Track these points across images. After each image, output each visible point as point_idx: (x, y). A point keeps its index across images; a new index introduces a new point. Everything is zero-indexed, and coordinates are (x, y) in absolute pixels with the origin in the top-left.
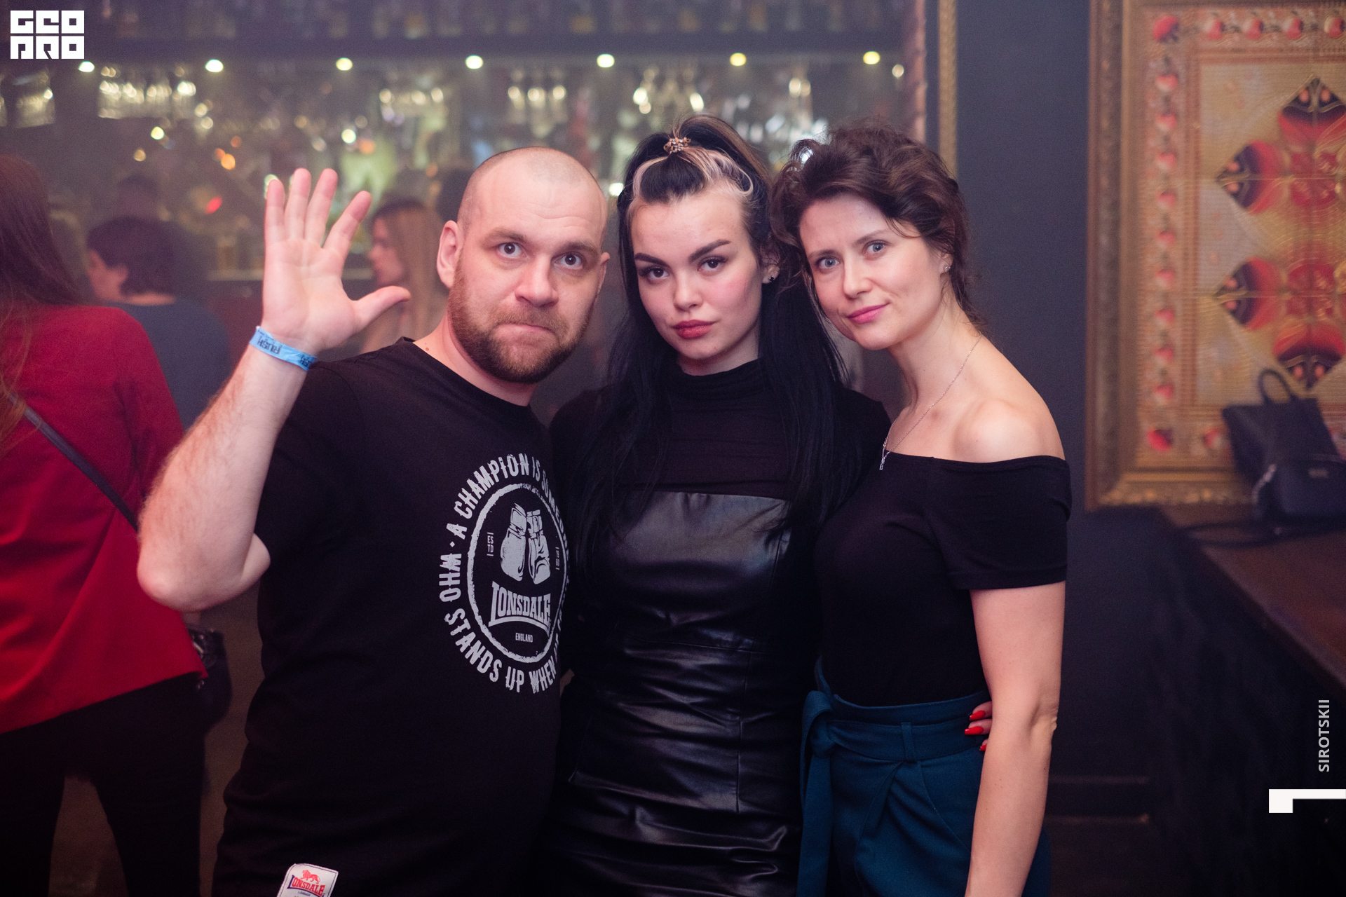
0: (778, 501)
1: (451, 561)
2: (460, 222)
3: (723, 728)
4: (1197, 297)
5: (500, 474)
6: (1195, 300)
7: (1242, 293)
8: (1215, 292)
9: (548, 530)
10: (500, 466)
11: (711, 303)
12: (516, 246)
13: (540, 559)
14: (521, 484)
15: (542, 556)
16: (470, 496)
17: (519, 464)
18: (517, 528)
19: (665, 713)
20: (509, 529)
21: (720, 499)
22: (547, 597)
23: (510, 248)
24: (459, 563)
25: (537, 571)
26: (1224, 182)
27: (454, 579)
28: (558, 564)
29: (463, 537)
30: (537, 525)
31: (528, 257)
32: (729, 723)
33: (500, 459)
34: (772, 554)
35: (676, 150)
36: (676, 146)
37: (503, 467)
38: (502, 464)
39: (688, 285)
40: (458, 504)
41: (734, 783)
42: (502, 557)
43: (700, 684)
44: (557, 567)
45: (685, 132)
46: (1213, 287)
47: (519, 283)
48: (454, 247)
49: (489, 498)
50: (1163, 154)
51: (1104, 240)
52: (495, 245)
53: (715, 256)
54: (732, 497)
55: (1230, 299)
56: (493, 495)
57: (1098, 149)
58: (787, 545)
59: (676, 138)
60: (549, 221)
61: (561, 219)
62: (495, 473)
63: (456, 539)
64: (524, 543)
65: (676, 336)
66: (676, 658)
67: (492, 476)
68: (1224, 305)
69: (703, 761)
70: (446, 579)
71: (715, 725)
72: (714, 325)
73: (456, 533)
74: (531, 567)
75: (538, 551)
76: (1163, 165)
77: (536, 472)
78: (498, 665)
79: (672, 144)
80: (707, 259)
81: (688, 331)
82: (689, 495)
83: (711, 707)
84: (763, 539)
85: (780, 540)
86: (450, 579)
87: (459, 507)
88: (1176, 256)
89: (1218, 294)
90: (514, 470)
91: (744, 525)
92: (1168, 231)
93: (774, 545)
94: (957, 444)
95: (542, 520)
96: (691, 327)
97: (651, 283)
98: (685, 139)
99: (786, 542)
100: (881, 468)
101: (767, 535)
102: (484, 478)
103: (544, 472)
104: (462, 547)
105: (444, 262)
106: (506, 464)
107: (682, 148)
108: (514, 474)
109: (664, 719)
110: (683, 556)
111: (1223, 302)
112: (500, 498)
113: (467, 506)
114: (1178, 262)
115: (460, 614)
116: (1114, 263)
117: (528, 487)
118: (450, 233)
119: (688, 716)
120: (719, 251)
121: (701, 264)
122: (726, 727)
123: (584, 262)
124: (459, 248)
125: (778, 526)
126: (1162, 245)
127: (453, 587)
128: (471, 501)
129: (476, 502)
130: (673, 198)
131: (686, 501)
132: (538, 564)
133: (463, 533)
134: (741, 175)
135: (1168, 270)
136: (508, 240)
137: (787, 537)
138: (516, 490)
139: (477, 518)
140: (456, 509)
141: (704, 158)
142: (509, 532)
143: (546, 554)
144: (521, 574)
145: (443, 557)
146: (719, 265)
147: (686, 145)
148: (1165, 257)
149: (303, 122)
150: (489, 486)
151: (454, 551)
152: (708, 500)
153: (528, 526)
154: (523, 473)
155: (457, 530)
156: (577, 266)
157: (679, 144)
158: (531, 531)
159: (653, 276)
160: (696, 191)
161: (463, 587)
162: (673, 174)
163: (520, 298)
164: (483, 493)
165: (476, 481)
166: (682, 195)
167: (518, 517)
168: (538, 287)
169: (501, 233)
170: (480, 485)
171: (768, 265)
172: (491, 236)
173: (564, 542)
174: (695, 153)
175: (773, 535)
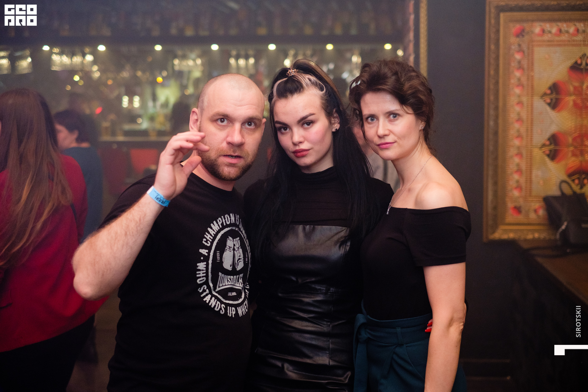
0: (344, 228)
1: (201, 266)
2: (199, 109)
3: (322, 328)
4: (532, 149)
5: (222, 224)
6: (531, 150)
7: (552, 147)
8: (540, 146)
9: (243, 246)
10: (222, 220)
11: (308, 141)
12: (225, 119)
13: (239, 259)
14: (231, 227)
15: (240, 258)
16: (209, 236)
17: (230, 218)
18: (229, 247)
19: (297, 321)
20: (226, 248)
21: (319, 228)
22: (241, 275)
23: (222, 120)
24: (205, 266)
25: (238, 265)
26: (544, 98)
27: (203, 273)
28: (247, 260)
29: (207, 254)
30: (238, 244)
31: (231, 124)
32: (325, 326)
33: (222, 217)
34: (342, 251)
35: (291, 75)
36: (291, 73)
37: (224, 221)
38: (223, 219)
39: (298, 134)
40: (205, 240)
41: (328, 352)
42: (223, 261)
43: (312, 309)
44: (247, 261)
45: (295, 67)
46: (539, 144)
47: (227, 137)
48: (197, 120)
49: (217, 235)
50: (518, 86)
51: (492, 123)
52: (216, 119)
53: (309, 121)
54: (324, 227)
55: (547, 150)
56: (219, 234)
57: (489, 84)
58: (349, 247)
59: (291, 70)
60: (240, 107)
61: (245, 106)
62: (220, 223)
63: (204, 256)
64: (233, 254)
65: (294, 156)
66: (301, 297)
67: (219, 225)
68: (544, 152)
69: (314, 342)
70: (200, 274)
71: (319, 326)
72: (310, 150)
73: (203, 253)
74: (236, 263)
75: (239, 256)
76: (517, 91)
77: (237, 221)
78: (223, 307)
79: (290, 72)
80: (305, 122)
81: (299, 154)
82: (305, 226)
83: (318, 318)
84: (338, 245)
85: (346, 245)
86: (201, 274)
87: (205, 241)
88: (523, 130)
89: (541, 147)
90: (228, 222)
91: (329, 239)
92: (519, 120)
93: (343, 248)
94: (417, 202)
95: (240, 242)
96: (300, 152)
97: (282, 134)
98: (295, 70)
99: (348, 246)
100: (387, 213)
101: (340, 243)
102: (215, 227)
103: (240, 220)
104: (206, 259)
105: (193, 127)
106: (225, 219)
107: (294, 74)
108: (228, 223)
109: (297, 324)
110: (302, 253)
111: (543, 151)
112: (222, 235)
113: (208, 240)
114: (524, 133)
115: (204, 287)
116: (496, 133)
117: (234, 228)
118: (195, 113)
119: (307, 323)
120: (310, 118)
121: (303, 124)
122: (325, 328)
123: (255, 124)
124: (199, 121)
125: (345, 239)
126: (517, 125)
127: (203, 277)
128: (210, 238)
129: (212, 238)
130: (289, 96)
131: (304, 229)
132: (239, 261)
133: (207, 253)
134: (320, 84)
135: (519, 136)
136: (222, 117)
137: (349, 244)
138: (229, 230)
139: (213, 245)
140: (204, 242)
141: (303, 78)
142: (226, 250)
143: (242, 257)
144: (232, 267)
145: (198, 264)
146: (311, 124)
147: (296, 72)
148: (518, 131)
149: (139, 74)
150: (217, 230)
151: (203, 261)
152: (314, 229)
153: (234, 245)
154: (232, 222)
155: (204, 252)
156: (252, 127)
157: (293, 72)
158: (235, 247)
159: (283, 131)
160: (299, 92)
161: (207, 276)
162: (289, 86)
163: (229, 143)
164: (215, 233)
165: (211, 228)
166: (293, 94)
167: (230, 242)
168: (236, 138)
169: (218, 114)
170: (213, 230)
171: (334, 124)
172: (214, 115)
173: (249, 249)
174: (299, 75)
175: (342, 243)
